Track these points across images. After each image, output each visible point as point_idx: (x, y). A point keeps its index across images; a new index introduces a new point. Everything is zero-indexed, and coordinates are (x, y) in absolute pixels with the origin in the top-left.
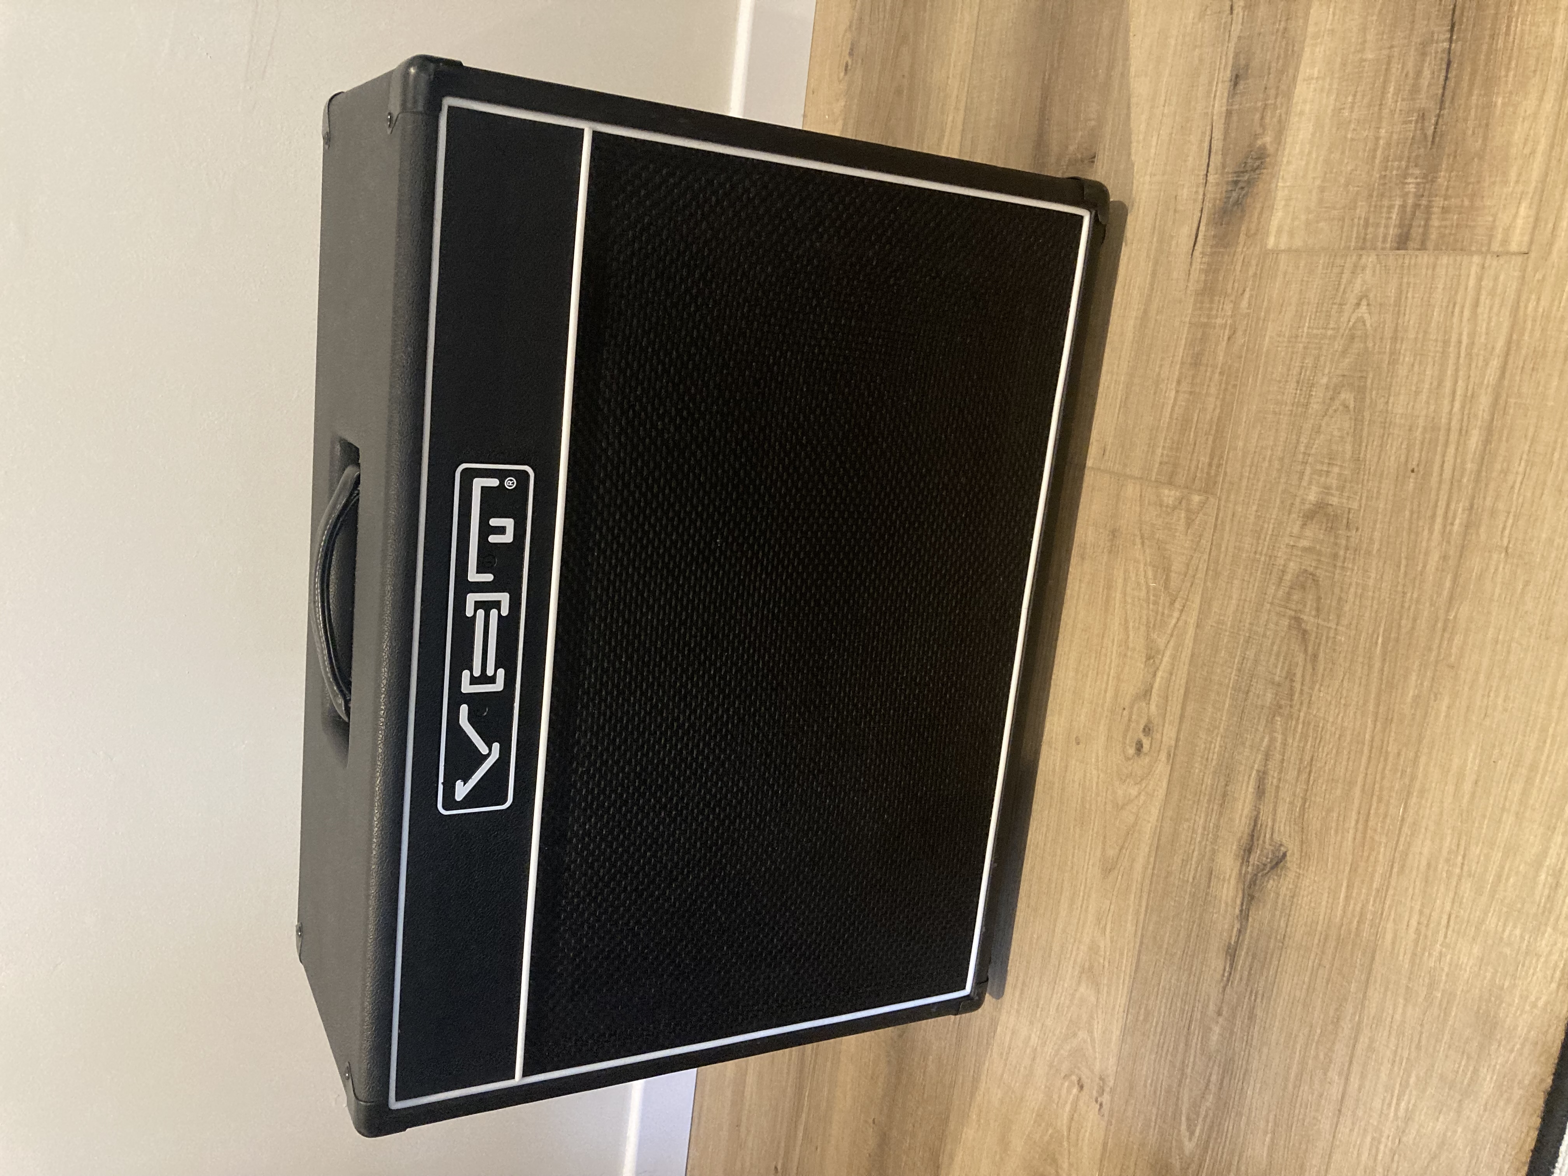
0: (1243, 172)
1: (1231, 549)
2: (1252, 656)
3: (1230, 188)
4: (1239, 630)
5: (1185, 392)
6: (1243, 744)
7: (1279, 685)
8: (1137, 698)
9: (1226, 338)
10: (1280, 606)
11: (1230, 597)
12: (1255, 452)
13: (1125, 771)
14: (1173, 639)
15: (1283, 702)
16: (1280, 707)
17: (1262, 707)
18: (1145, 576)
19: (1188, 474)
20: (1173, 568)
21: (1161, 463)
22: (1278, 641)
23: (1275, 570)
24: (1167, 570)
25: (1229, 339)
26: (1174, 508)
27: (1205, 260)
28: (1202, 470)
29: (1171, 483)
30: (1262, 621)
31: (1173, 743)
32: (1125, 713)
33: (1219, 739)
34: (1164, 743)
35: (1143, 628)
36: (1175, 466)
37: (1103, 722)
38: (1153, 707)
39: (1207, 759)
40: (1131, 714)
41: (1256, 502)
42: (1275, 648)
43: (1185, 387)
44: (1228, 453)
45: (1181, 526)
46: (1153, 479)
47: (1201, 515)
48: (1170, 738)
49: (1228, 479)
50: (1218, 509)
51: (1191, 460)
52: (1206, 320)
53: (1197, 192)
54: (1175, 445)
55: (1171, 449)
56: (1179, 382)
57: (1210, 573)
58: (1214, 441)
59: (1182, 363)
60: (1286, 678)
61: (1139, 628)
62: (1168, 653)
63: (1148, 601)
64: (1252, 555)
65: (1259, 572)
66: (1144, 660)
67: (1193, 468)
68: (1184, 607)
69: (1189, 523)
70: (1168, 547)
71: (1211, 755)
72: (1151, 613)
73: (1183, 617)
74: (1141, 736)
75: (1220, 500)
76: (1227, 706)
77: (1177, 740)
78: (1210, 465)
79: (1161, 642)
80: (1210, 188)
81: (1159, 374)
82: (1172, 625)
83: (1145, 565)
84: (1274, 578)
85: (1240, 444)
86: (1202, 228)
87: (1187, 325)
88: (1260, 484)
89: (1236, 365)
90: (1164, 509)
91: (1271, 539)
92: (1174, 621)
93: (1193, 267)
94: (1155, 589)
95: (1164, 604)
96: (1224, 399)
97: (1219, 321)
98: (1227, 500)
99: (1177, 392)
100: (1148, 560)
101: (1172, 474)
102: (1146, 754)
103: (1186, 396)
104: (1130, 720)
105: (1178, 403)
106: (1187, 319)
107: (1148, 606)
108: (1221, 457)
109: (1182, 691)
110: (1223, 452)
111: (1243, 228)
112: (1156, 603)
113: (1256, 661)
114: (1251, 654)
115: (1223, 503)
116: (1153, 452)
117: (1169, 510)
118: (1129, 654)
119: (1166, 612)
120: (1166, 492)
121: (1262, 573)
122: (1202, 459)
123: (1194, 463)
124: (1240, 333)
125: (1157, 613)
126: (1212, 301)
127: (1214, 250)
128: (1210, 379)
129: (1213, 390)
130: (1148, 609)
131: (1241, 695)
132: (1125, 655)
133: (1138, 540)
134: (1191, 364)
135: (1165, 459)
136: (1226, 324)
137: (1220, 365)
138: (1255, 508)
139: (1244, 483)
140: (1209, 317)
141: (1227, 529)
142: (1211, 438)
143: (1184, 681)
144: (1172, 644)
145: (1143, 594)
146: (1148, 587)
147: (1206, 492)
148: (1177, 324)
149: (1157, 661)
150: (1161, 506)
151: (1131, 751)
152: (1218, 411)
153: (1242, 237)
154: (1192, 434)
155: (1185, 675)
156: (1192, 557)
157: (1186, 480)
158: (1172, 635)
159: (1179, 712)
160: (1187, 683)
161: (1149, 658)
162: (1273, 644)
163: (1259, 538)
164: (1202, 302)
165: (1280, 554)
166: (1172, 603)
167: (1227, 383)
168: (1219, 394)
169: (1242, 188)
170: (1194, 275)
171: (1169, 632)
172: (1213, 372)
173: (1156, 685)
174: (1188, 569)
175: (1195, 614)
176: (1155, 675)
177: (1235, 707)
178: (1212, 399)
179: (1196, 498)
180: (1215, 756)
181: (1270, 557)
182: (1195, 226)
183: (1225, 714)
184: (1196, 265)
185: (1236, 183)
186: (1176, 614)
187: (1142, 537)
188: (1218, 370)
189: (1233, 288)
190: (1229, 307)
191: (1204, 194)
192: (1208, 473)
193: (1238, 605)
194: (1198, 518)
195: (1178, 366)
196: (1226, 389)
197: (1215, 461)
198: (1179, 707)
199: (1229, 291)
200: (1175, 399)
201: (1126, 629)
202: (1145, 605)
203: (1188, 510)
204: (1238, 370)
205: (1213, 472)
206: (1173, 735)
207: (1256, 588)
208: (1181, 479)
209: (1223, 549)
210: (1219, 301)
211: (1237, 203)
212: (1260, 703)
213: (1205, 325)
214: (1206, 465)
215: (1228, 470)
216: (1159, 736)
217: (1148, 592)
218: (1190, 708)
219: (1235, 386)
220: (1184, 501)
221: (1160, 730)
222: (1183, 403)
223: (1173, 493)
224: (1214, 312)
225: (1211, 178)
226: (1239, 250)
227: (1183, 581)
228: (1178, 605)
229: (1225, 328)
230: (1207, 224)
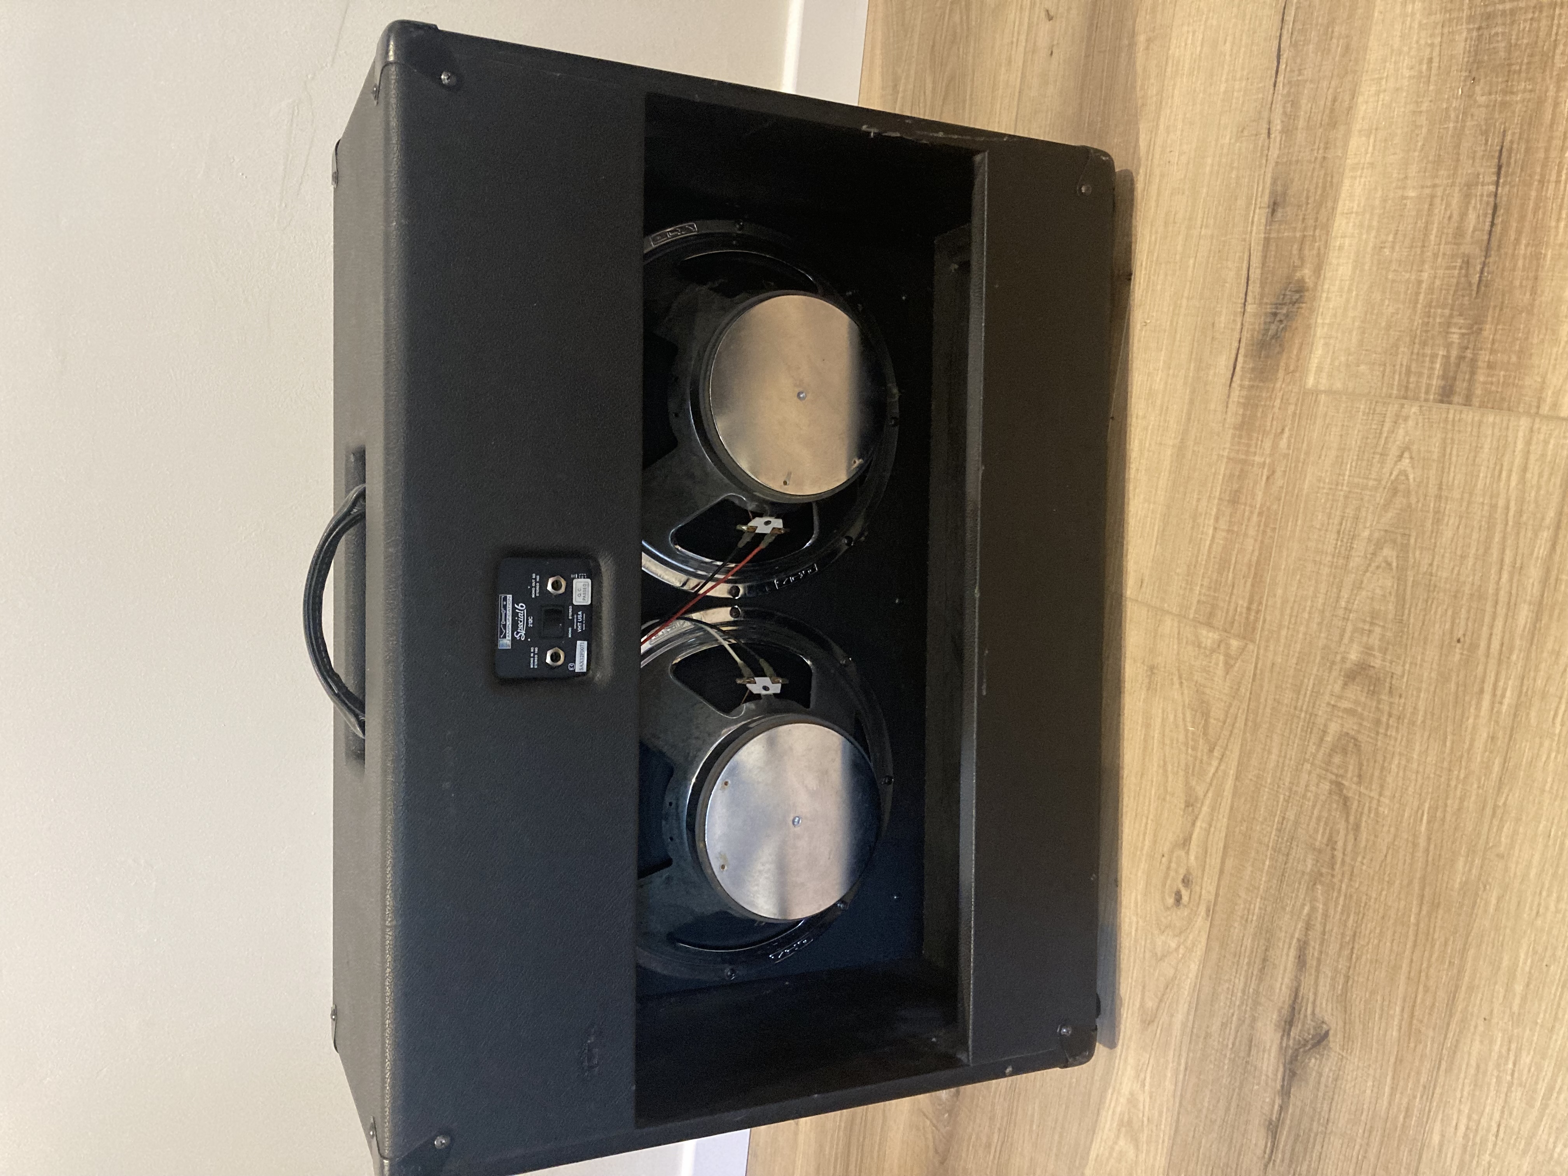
0: (1280, 304)
1: (1270, 702)
2: (1292, 818)
3: (1268, 320)
4: (1279, 787)
5: (1223, 530)
6: (1284, 909)
7: (1320, 851)
8: (1175, 846)
9: (1264, 478)
10: (1321, 768)
11: (1270, 752)
12: (1295, 601)
13: (1163, 919)
14: (1212, 789)
15: (1324, 870)
16: (1321, 875)
17: (1303, 873)
18: (1184, 719)
19: (1226, 618)
20: (1212, 714)
21: (1199, 602)
22: (1318, 806)
23: (1315, 730)
24: (1206, 715)
25: (1268, 478)
26: (1213, 651)
27: (1244, 393)
28: (1241, 614)
29: (1209, 625)
30: (1303, 783)
31: (1212, 898)
32: (1164, 860)
33: (1258, 900)
34: (1203, 897)
35: (1182, 773)
36: (1214, 607)
37: (1142, 866)
38: (1192, 858)
39: (1247, 920)
40: (1170, 862)
41: (1297, 655)
42: (1316, 812)
43: (1223, 525)
44: (1267, 600)
45: (1220, 672)
46: (1191, 616)
47: (1239, 661)
48: (1209, 892)
49: (1267, 626)
50: (1258, 658)
51: (1230, 602)
52: (1244, 457)
53: (1234, 321)
54: (1213, 585)
55: (1209, 588)
56: (1217, 519)
57: (1250, 724)
58: (1253, 585)
59: (1220, 499)
60: (1327, 845)
61: (1178, 772)
62: (1207, 802)
63: (1186, 744)
64: (1292, 710)
65: (1299, 729)
66: (1183, 806)
67: (1231, 613)
68: (1223, 756)
69: (1228, 667)
70: (1208, 691)
71: (1250, 917)
72: (1189, 758)
73: (1222, 767)
74: (1181, 886)
75: (1259, 648)
76: (1266, 867)
77: (1217, 895)
78: (1249, 609)
79: (1200, 790)
80: (1248, 318)
81: (1197, 507)
82: (1211, 775)
83: (1184, 706)
84: (1314, 738)
85: (1280, 592)
86: (1240, 359)
87: (1225, 460)
88: (1301, 636)
89: (1275, 507)
90: (1202, 651)
91: (1311, 695)
92: (1213, 770)
93: (1231, 400)
94: (1193, 733)
95: (1202, 750)
96: (1262, 542)
97: (1258, 459)
98: (1266, 648)
99: (1215, 529)
100: (1187, 702)
101: (1211, 615)
102: (1185, 906)
103: (1224, 534)
104: (1168, 868)
105: (1216, 541)
106: (1226, 454)
107: (1187, 750)
108: (1260, 603)
109: (1221, 845)
110: (1262, 597)
111: (1282, 364)
112: (1194, 749)
113: (1296, 823)
114: (1291, 815)
115: (1262, 651)
116: (1191, 590)
117: (1208, 653)
118: (1168, 798)
119: (1205, 758)
120: (1204, 632)
121: (1302, 730)
122: (1240, 602)
123: (1233, 605)
124: (1279, 474)
125: (1196, 758)
126: (1250, 438)
127: (1251, 383)
128: (1249, 520)
129: (1252, 532)
130: (1187, 753)
131: (1281, 856)
132: (1164, 799)
133: (1176, 679)
134: (1229, 501)
135: (1203, 598)
136: (1264, 463)
137: (1258, 506)
138: (1294, 661)
139: (1284, 632)
140: (1247, 453)
141: (1266, 680)
142: (1250, 581)
143: (1223, 834)
144: (1210, 795)
145: (1182, 738)
146: (1187, 731)
147: (1244, 638)
148: (1215, 457)
149: (1196, 810)
150: (1199, 646)
151: (1171, 901)
152: (1256, 553)
153: (1281, 374)
154: (1231, 575)
155: (1224, 829)
156: (1230, 705)
157: (1225, 623)
158: (1211, 784)
159: (1218, 867)
160: (1226, 836)
161: (1188, 805)
162: (1314, 806)
163: (1299, 693)
164: (1240, 437)
165: (1320, 713)
166: (1211, 751)
167: (1266, 525)
168: (1257, 535)
169: (1281, 321)
170: (1232, 407)
171: (1208, 780)
172: (1252, 513)
173: (1195, 836)
174: (1226, 716)
175: (1234, 764)
176: (1193, 824)
177: (1275, 868)
178: (1250, 541)
179: (1235, 643)
180: (1255, 918)
181: (1311, 715)
182: (1233, 356)
183: (1264, 875)
184: (1235, 398)
185: (1275, 314)
186: (1215, 763)
187: (1180, 677)
188: (1257, 511)
189: (1271, 426)
190: (1268, 444)
191: (1242, 324)
192: (1247, 618)
193: (1278, 762)
194: (1237, 665)
195: (1216, 501)
196: (1264, 532)
197: (1254, 607)
198: (1219, 861)
199: (1268, 428)
200: (1213, 537)
201: (1165, 771)
202: (1184, 749)
203: (1227, 655)
204: (1276, 514)
205: (1252, 618)
206: (1213, 889)
207: (1296, 745)
208: (1219, 619)
209: (1262, 700)
210: (1258, 439)
211: (1275, 336)
212: (1300, 867)
213: (1244, 462)
214: (1244, 611)
215: (1268, 618)
216: (1198, 888)
217: (1186, 736)
218: (1230, 863)
219: (1274, 529)
220: (1223, 646)
221: (1199, 881)
222: (1221, 542)
223: (1210, 635)
224: (1252, 450)
225: (1249, 308)
226: (1278, 385)
227: (1222, 728)
228: (1216, 753)
229: (1264, 468)
230: (1246, 356)
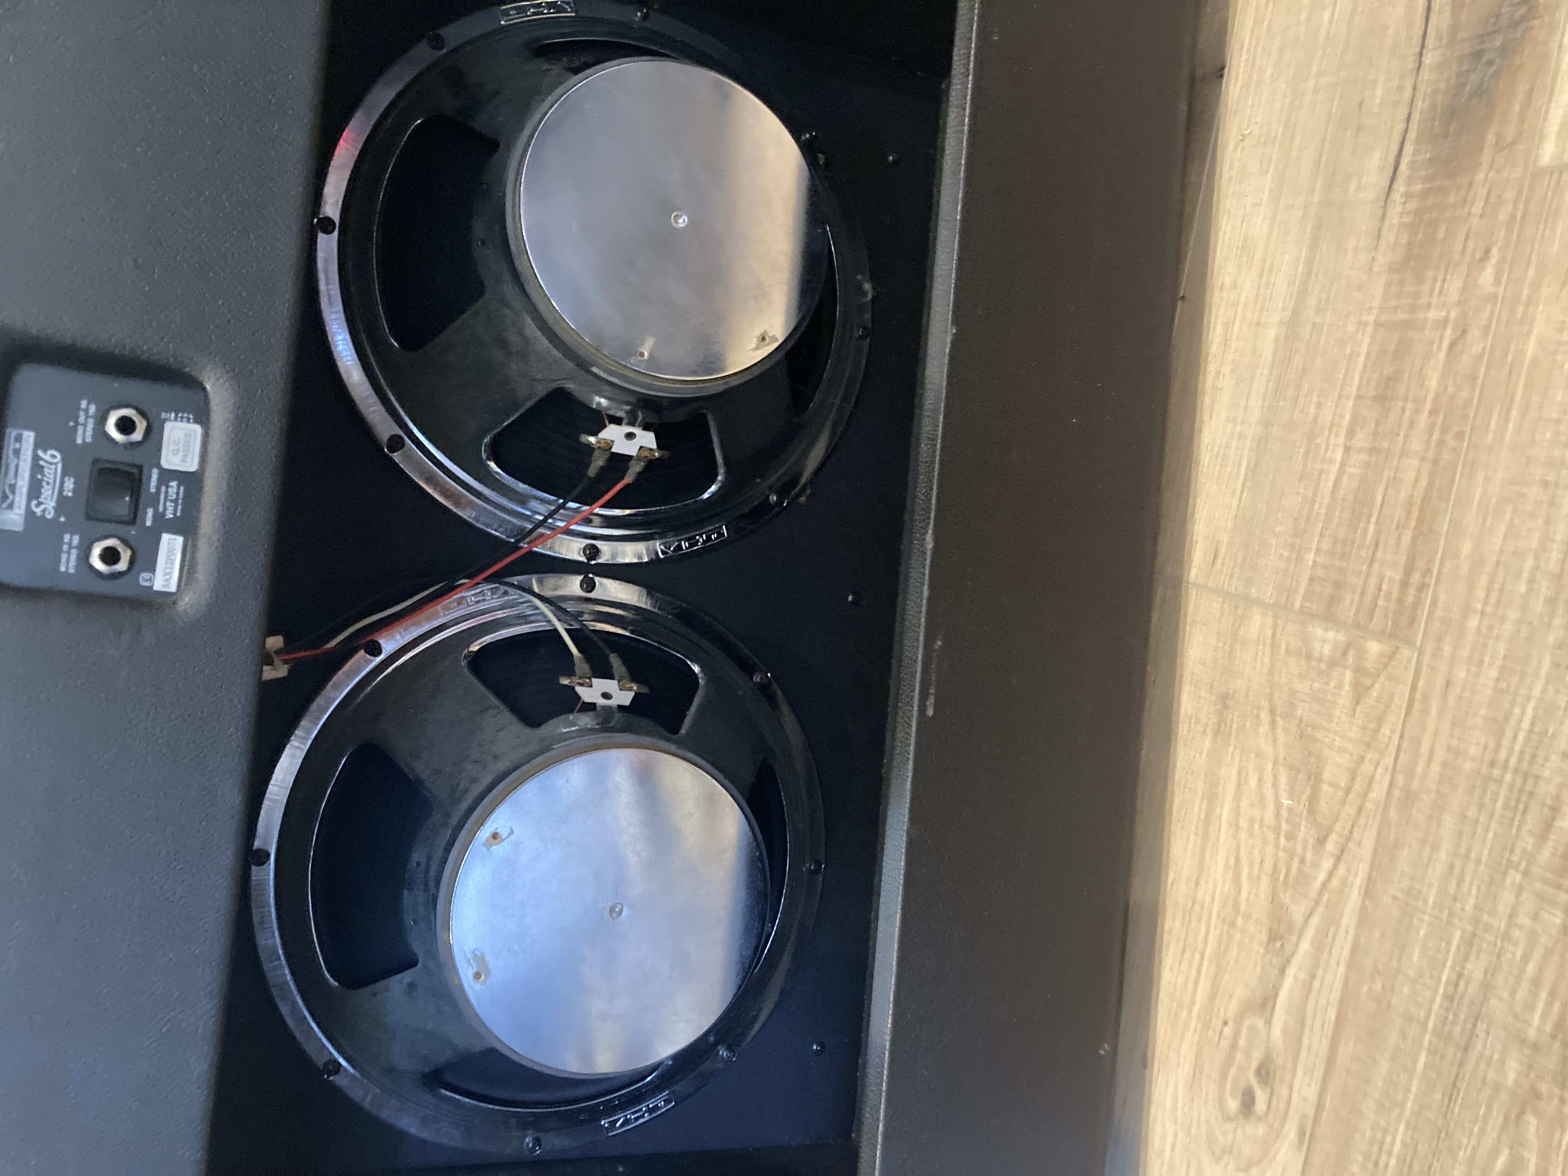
0: (1489, 34)
1: (1440, 754)
2: (1478, 975)
3: (1465, 67)
4: (1451, 914)
5: (1360, 450)
6: (1452, 1152)
7: (1536, 1047)
8: (1246, 1009)
9: (1445, 344)
10: (1544, 881)
11: (1436, 847)
12: (1498, 563)
13: (1221, 1138)
14: (1320, 910)
15: (1544, 1088)
16: (1538, 1095)
17: (1497, 1088)
18: (1275, 785)
19: (1360, 602)
20: (1326, 775)
21: (1311, 579)
22: (1536, 957)
23: (1534, 807)
24: (1316, 778)
25: (1452, 345)
26: (1333, 663)
27: (1412, 205)
28: (1388, 595)
29: (1329, 617)
30: (1503, 908)
31: (1311, 1111)
32: (1227, 1030)
33: (1402, 1128)
34: (1293, 1108)
35: (1265, 881)
36: (1338, 585)
37: (1189, 1034)
38: (1277, 1032)
39: (1376, 1164)
40: (1236, 1035)
41: (1499, 662)
42: (1531, 968)
43: (1361, 440)
44: (1442, 564)
45: (1344, 700)
46: (1297, 605)
47: (1382, 679)
48: (1305, 1099)
49: (1439, 613)
50: (1418, 671)
51: (1368, 575)
52: (1405, 316)
53: (1400, 88)
54: (1339, 547)
55: (1332, 554)
56: (1351, 433)
57: (1396, 793)
58: (1414, 540)
59: (1358, 397)
60: (1554, 1037)
61: (1259, 878)
62: (1310, 934)
63: (1277, 830)
64: (1485, 768)
65: (1499, 804)
66: (1264, 939)
67: (1371, 591)
68: (1342, 851)
69: (1359, 692)
70: (1320, 735)
71: (1384, 1158)
72: (1281, 854)
73: (1341, 871)
74: (1253, 1080)
75: (1421, 654)
76: (1420, 1065)
77: (1319, 1106)
78: (1404, 584)
79: (1297, 912)
80: (1425, 75)
81: (1316, 417)
82: (1318, 884)
83: (1275, 763)
84: (1532, 822)
85: (1467, 548)
86: (1409, 148)
87: (1370, 329)
88: (1508, 626)
89: (1464, 394)
90: (1314, 663)
91: (1527, 740)
92: (1322, 876)
93: (1387, 223)
94: (1290, 809)
95: (1306, 841)
96: (1435, 462)
97: (1434, 315)
98: (1437, 652)
99: (1347, 449)
100: (1282, 756)
101: (1333, 600)
102: (1260, 1119)
103: (1364, 457)
104: (1234, 1046)
105: (1349, 470)
106: (1371, 318)
107: (1278, 839)
108: (1428, 571)
109: (1332, 1013)
110: (1430, 561)
111: (1491, 137)
112: (1290, 837)
113: (1487, 987)
114: (1475, 969)
115: (1426, 659)
116: (1300, 560)
117: (1323, 666)
118: (1240, 921)
119: (1309, 856)
120: (1319, 632)
121: (1505, 807)
122: (1389, 573)
123: (1373, 581)
124: (1474, 333)
125: (1292, 854)
126: (1420, 281)
127: (1428, 185)
128: (1412, 424)
129: (1416, 445)
130: (1277, 846)
131: (1451, 1050)
132: (1233, 925)
133: (1264, 716)
134: (1374, 398)
135: (1320, 572)
136: (1445, 321)
137: (1431, 396)
138: (1493, 673)
139: (1473, 622)
140: (1412, 309)
141: (1434, 712)
142: (1407, 535)
143: (1335, 996)
144: (1315, 921)
145: (1269, 816)
146: (1278, 805)
147: (1393, 636)
148: (1351, 328)
149: (1288, 948)
150: (1309, 657)
151: (1233, 1105)
152: (1424, 483)
153: (1486, 158)
154: (1372, 527)
155: (1338, 985)
156: (1362, 758)
157: (1357, 613)
158: (1317, 903)
159: (1324, 1052)
160: (1342, 1000)
161: (1274, 936)
162: (1526, 958)
163: (1501, 734)
164: (1401, 283)
165: (1547, 774)
166: (1321, 841)
167: (1445, 430)
168: (1426, 451)
169: (1490, 63)
170: (1389, 236)
171: (1313, 894)
172: (1417, 411)
173: (1283, 995)
174: (1353, 779)
175: (1363, 869)
176: (1282, 971)
177: (1439, 1073)
178: (1413, 463)
179: (1374, 647)
180: (1393, 1161)
181: (1526, 777)
182: (1395, 148)
183: (1415, 1082)
184: (1394, 217)
185: (1478, 55)
186: (1327, 864)
187: (1272, 712)
188: (1428, 406)
189: (1464, 249)
190: (1454, 286)
191: (1415, 89)
192: (1400, 601)
193: (1452, 866)
194: (1377, 686)
195: (1350, 403)
196: (1441, 443)
197: (1416, 578)
198: (1325, 1043)
199: (1457, 257)
200: (1343, 464)
201: (1237, 876)
202: (1271, 836)
203: (1359, 670)
204: (1467, 404)
205: (1410, 599)
206: (1312, 1093)
207: (1490, 835)
208: (1347, 609)
209: (1424, 750)
210: (1435, 280)
211: (1480, 92)
212: (1491, 1075)
213: (1406, 325)
214: (1396, 588)
215: (1442, 597)
216: (1284, 1091)
217: (1278, 815)
218: (1346, 1050)
219: (1460, 435)
220: (1352, 653)
221: (1288, 1077)
222: (1357, 471)
223: (1331, 635)
224: (1424, 300)
225: (1430, 58)
226: (1481, 176)
227: (1343, 802)
228: (1330, 846)
229: (1445, 329)
230: (1418, 141)
